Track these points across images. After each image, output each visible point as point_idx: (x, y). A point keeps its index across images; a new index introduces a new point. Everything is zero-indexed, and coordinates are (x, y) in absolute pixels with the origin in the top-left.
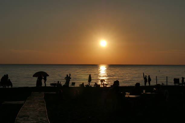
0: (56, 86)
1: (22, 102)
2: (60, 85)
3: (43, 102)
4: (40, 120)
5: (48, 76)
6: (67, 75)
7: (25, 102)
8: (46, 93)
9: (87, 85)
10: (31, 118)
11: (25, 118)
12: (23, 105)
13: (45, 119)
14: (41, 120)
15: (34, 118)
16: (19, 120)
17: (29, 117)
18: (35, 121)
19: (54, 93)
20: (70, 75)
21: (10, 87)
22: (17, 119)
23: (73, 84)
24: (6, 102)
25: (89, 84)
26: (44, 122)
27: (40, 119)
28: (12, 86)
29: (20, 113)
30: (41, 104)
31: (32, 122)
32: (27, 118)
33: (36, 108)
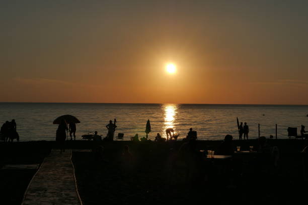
1: (36, 166)
3: (71, 166)
4: (64, 196)
5: (79, 122)
7: (39, 166)
8: (76, 150)
10: (49, 193)
11: (40, 192)
12: (35, 170)
13: (73, 194)
14: (66, 197)
15: (55, 192)
16: (29, 195)
17: (46, 190)
18: (58, 198)
19: (89, 151)
20: (115, 120)
21: (15, 140)
22: (27, 195)
23: (121, 136)
24: (9, 166)
25: (147, 136)
26: (72, 199)
27: (66, 194)
29: (31, 185)
30: (67, 169)
31: (52, 199)
32: (43, 192)
33: (58, 177)
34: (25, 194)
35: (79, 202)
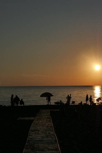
0: (59, 104)
1: (33, 118)
3: (50, 118)
4: (48, 134)
5: (53, 96)
6: (68, 95)
7: (35, 119)
8: (52, 110)
9: (85, 103)
10: (41, 132)
11: (36, 132)
13: (52, 133)
14: (49, 134)
15: (43, 132)
16: (31, 133)
17: (39, 131)
18: (44, 135)
19: (58, 110)
20: (70, 94)
21: (22, 105)
22: (30, 133)
23: (73, 102)
24: (20, 118)
25: (87, 102)
26: (52, 135)
28: (24, 104)
29: (32, 128)
30: (48, 120)
31: (42, 135)
33: (44, 124)
34: (29, 132)
35: (55, 137)
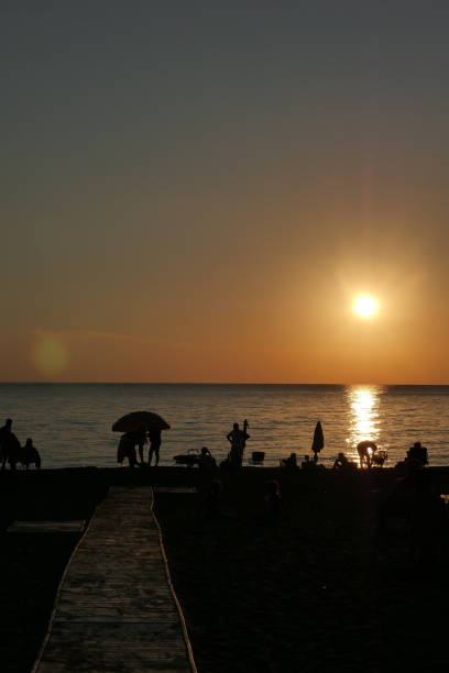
0: (196, 466)
1: (78, 525)
2: (212, 460)
3: (152, 526)
4: (144, 596)
5: (168, 427)
6: (236, 426)
7: (86, 527)
10: (111, 586)
11: (91, 585)
12: (79, 535)
14: (146, 596)
15: (122, 586)
16: (68, 592)
17: (103, 582)
19: (191, 491)
20: (246, 422)
21: (33, 466)
22: (62, 591)
23: (259, 456)
24: (20, 524)
25: (316, 457)
26: (160, 602)
29: (71, 569)
30: (146, 532)
31: (117, 601)
32: (97, 585)
33: (127, 550)
34: (59, 588)
35: (176, 609)
